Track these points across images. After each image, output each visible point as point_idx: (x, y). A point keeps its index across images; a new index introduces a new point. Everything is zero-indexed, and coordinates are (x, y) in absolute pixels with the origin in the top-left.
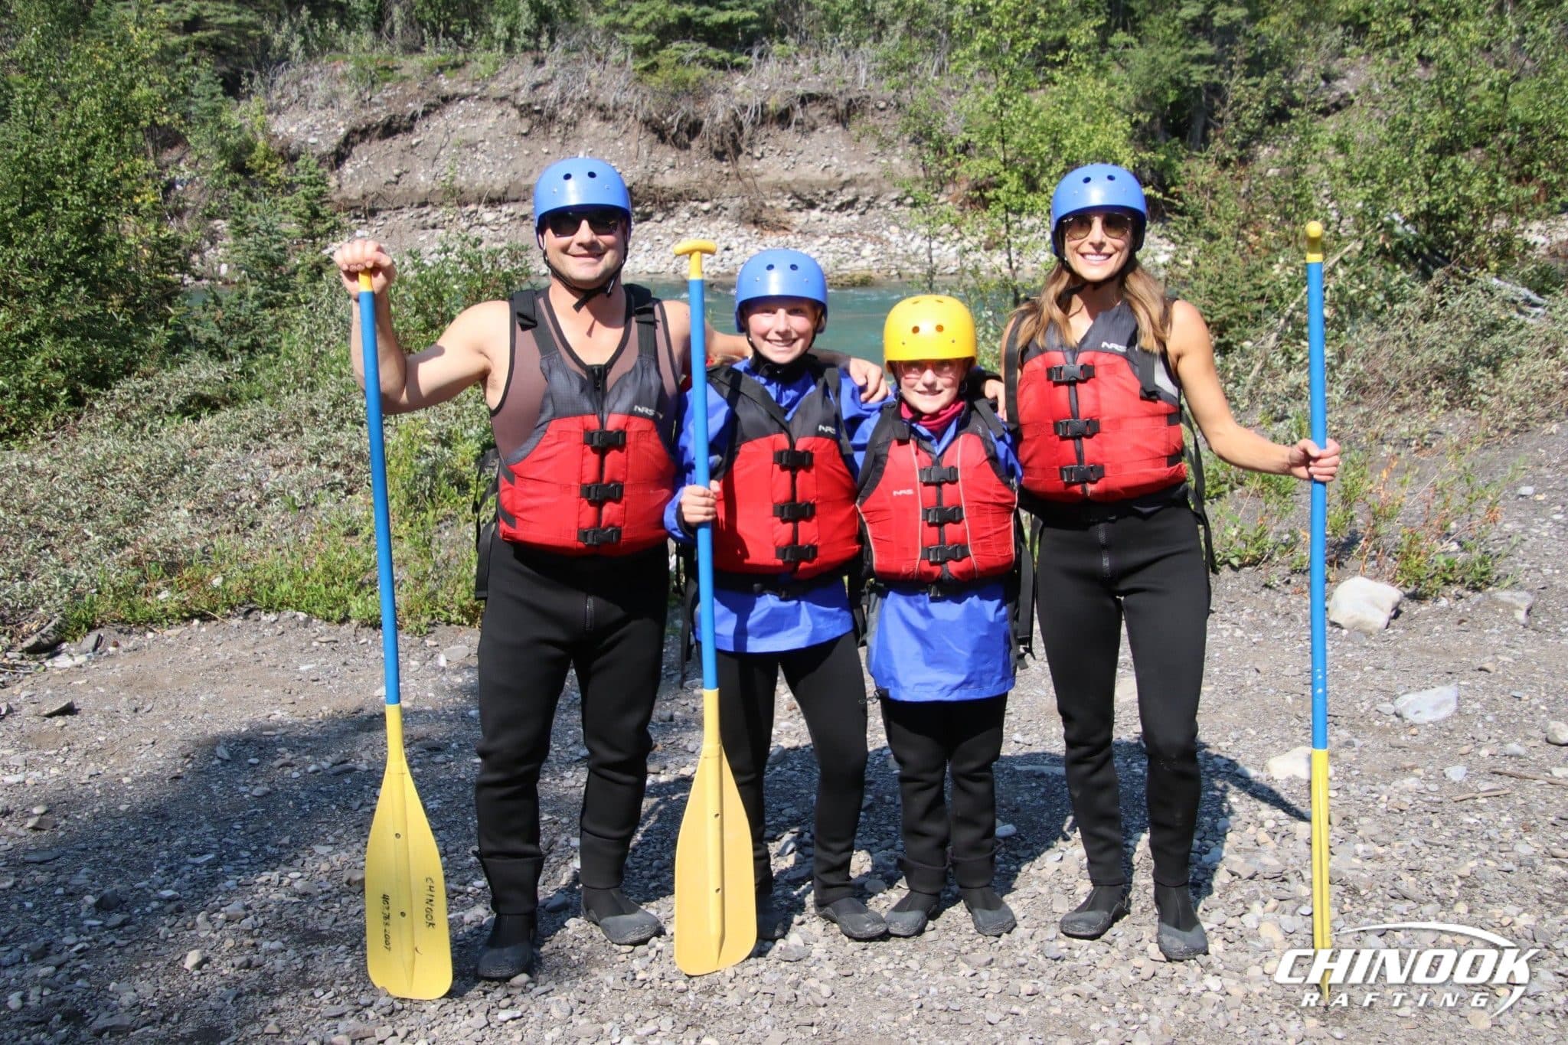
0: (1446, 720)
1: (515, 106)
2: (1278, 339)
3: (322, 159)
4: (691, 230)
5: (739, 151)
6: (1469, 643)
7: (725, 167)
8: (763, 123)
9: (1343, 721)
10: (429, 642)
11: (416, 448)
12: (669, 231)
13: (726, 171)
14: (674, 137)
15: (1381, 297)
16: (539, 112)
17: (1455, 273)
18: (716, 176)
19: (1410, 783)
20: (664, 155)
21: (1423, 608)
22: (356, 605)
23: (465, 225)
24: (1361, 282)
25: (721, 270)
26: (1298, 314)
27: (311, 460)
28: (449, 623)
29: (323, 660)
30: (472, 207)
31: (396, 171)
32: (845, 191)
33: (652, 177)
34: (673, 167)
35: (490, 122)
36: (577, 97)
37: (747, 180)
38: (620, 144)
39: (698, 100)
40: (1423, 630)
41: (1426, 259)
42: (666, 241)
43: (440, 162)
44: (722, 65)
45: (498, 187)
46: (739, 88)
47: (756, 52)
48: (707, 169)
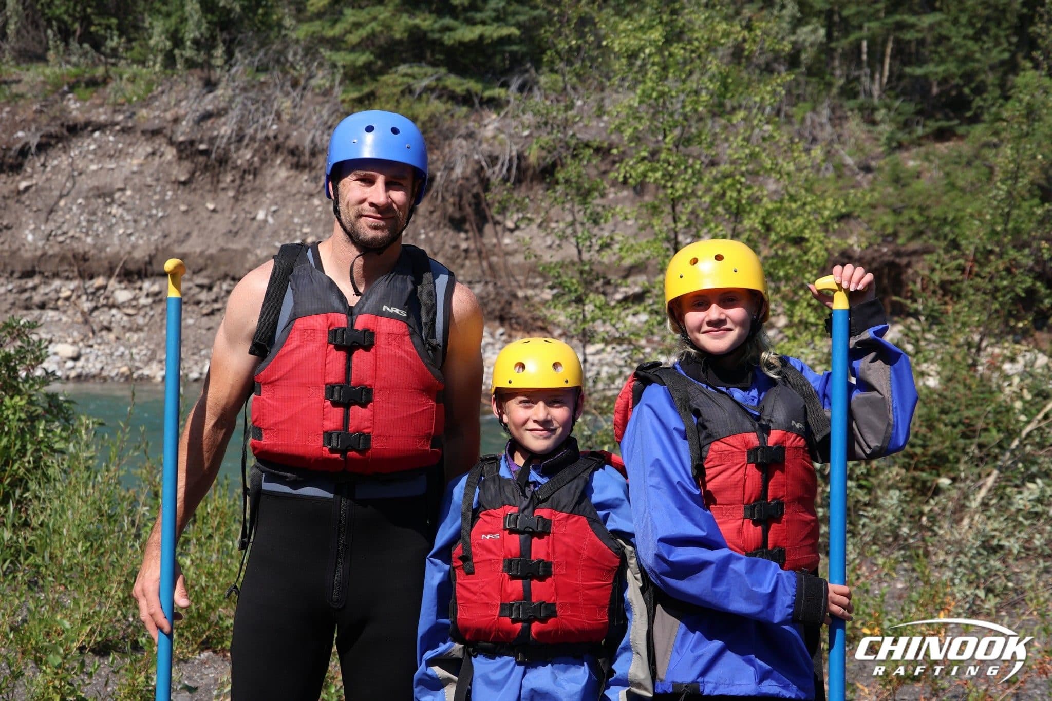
1: (171, 143)
7: (463, 241)
8: (519, 181)
13: (464, 245)
16: (206, 153)
18: (450, 252)
23: (86, 306)
30: (99, 281)
32: (630, 280)
35: (134, 163)
36: (260, 135)
37: (494, 259)
43: (58, 216)
44: (467, 100)
45: (137, 255)
46: (489, 131)
47: (515, 83)
48: (437, 241)
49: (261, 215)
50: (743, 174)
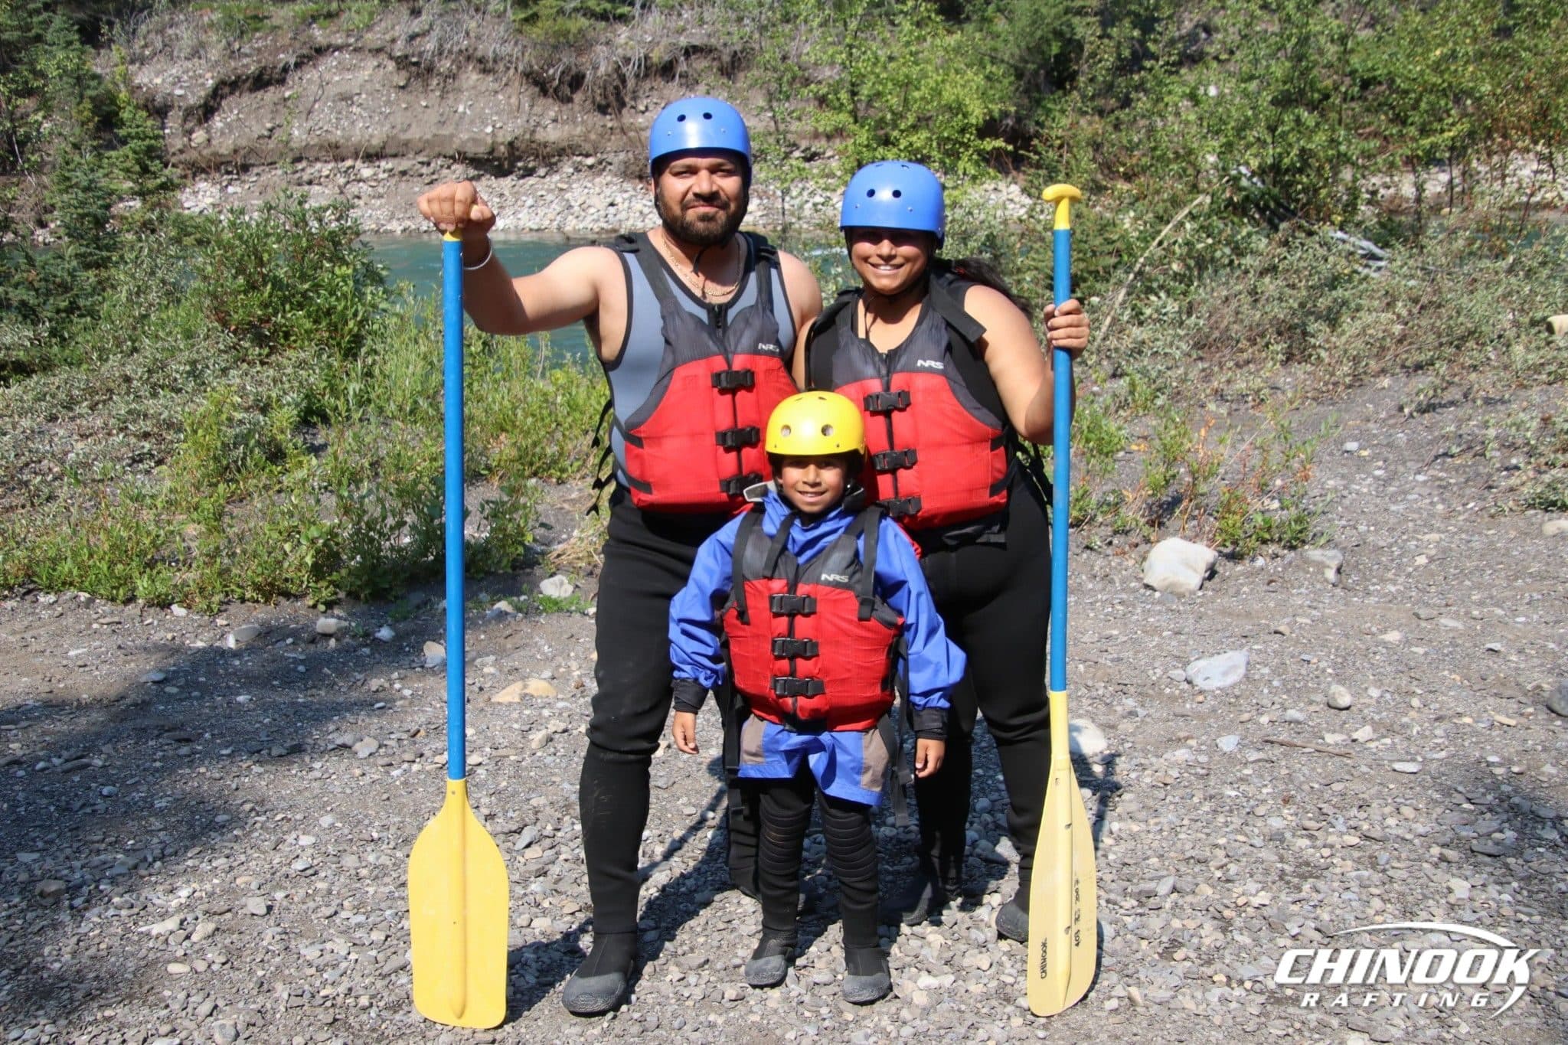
0: (1233, 686)
1: (391, 58)
2: (1129, 294)
3: (189, 113)
4: (574, 186)
5: (623, 104)
6: (1272, 604)
7: (609, 121)
8: (646, 76)
9: (1132, 690)
10: (220, 621)
11: (224, 417)
12: (553, 186)
13: (610, 125)
14: (556, 90)
15: (1227, 251)
16: (417, 64)
17: (1300, 227)
18: (600, 130)
19: (1181, 754)
20: (546, 109)
21: (1239, 568)
22: (142, 584)
23: (342, 181)
24: (1208, 236)
25: (605, 225)
26: (1147, 268)
27: (121, 430)
28: (243, 600)
29: (97, 643)
30: (349, 163)
31: (269, 125)
33: (533, 132)
34: (555, 121)
35: (365, 74)
36: (456, 49)
37: (632, 134)
38: (500, 97)
39: (580, 52)
40: (1232, 591)
41: (1273, 212)
42: (550, 197)
43: (315, 116)
44: (604, 16)
45: (375, 142)
46: (622, 39)
47: (639, 3)
48: (590, 123)
49: (461, 109)
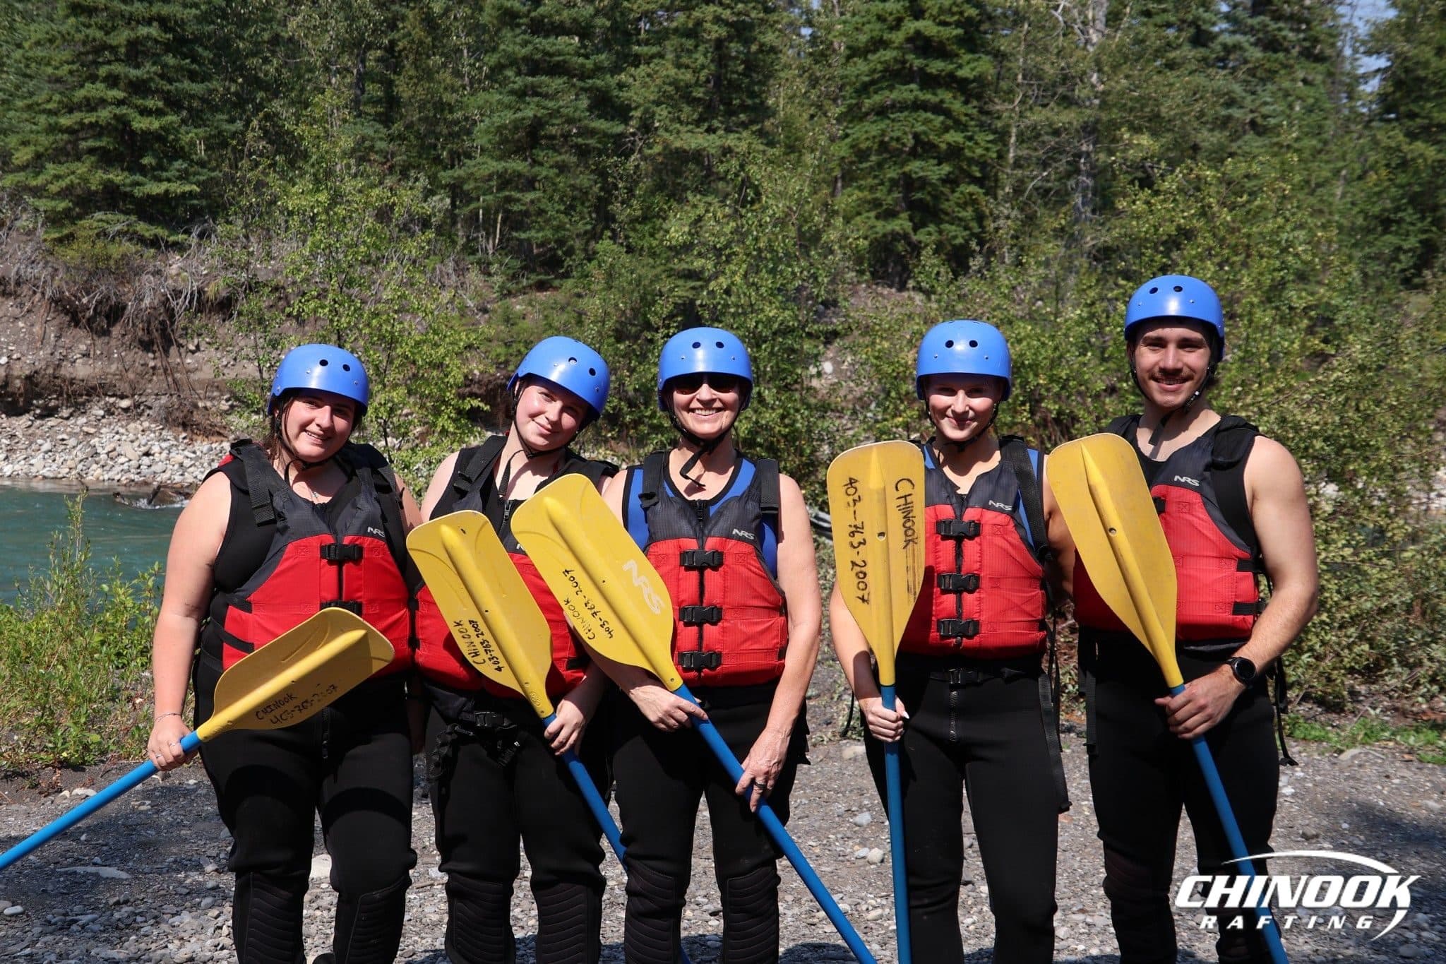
4: (104, 430)
5: (167, 343)
7: (151, 360)
8: (199, 310)
12: (77, 429)
13: (152, 364)
14: (89, 320)
20: (76, 341)
25: (137, 478)
33: (59, 366)
34: (86, 355)
37: (178, 376)
38: (21, 324)
39: (122, 279)
42: (72, 442)
44: (154, 243)
46: (174, 270)
47: (196, 231)
48: (129, 359)
50: (396, 312)
